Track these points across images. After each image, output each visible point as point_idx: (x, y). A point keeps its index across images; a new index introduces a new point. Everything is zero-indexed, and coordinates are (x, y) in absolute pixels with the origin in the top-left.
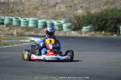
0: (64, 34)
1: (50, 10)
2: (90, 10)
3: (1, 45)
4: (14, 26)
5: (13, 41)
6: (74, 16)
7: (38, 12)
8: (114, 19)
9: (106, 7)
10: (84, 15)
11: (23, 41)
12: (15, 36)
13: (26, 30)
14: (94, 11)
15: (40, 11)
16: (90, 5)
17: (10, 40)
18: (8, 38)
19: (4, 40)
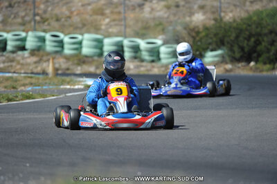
0: (163, 69)
1: (131, 16)
2: (223, 14)
3: (17, 97)
4: (49, 54)
5: (44, 87)
6: (185, 29)
7: (104, 20)
9: (257, 7)
10: (208, 25)
11: (68, 87)
12: (50, 76)
13: (76, 62)
14: (231, 15)
15: (108, 17)
16: (221, 3)
17: (39, 86)
18: (33, 81)
19: (24, 85)
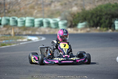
1: (46, 9)
4: (11, 26)
6: (69, 14)
8: (109, 15)
10: (79, 12)
12: (13, 36)
13: (23, 29)
14: (88, 7)
15: (36, 10)
16: (84, 2)
17: (8, 40)
19: (2, 40)
